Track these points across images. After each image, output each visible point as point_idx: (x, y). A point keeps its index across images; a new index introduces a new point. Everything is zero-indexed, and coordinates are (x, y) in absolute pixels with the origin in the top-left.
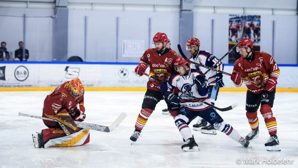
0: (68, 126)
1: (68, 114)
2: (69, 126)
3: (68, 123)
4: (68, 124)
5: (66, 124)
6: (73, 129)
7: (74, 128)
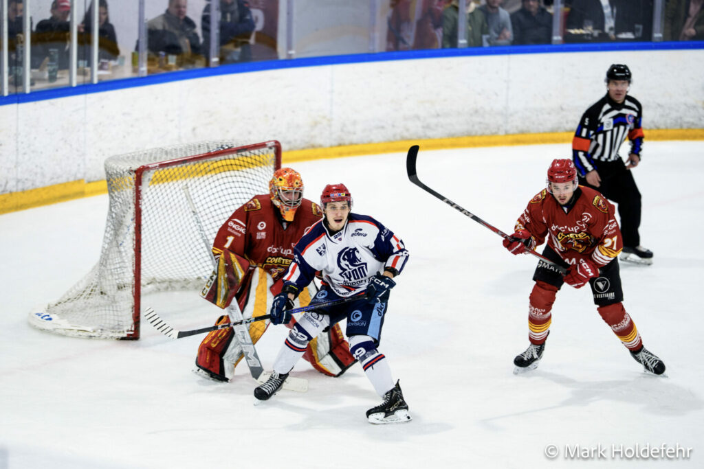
0: (219, 286)
1: (241, 275)
2: (219, 289)
3: (225, 285)
4: (223, 284)
5: (219, 281)
6: (218, 299)
7: (221, 301)
